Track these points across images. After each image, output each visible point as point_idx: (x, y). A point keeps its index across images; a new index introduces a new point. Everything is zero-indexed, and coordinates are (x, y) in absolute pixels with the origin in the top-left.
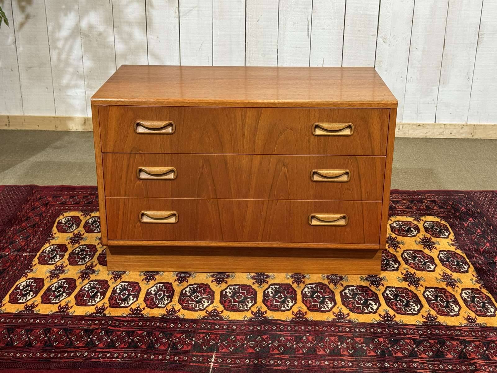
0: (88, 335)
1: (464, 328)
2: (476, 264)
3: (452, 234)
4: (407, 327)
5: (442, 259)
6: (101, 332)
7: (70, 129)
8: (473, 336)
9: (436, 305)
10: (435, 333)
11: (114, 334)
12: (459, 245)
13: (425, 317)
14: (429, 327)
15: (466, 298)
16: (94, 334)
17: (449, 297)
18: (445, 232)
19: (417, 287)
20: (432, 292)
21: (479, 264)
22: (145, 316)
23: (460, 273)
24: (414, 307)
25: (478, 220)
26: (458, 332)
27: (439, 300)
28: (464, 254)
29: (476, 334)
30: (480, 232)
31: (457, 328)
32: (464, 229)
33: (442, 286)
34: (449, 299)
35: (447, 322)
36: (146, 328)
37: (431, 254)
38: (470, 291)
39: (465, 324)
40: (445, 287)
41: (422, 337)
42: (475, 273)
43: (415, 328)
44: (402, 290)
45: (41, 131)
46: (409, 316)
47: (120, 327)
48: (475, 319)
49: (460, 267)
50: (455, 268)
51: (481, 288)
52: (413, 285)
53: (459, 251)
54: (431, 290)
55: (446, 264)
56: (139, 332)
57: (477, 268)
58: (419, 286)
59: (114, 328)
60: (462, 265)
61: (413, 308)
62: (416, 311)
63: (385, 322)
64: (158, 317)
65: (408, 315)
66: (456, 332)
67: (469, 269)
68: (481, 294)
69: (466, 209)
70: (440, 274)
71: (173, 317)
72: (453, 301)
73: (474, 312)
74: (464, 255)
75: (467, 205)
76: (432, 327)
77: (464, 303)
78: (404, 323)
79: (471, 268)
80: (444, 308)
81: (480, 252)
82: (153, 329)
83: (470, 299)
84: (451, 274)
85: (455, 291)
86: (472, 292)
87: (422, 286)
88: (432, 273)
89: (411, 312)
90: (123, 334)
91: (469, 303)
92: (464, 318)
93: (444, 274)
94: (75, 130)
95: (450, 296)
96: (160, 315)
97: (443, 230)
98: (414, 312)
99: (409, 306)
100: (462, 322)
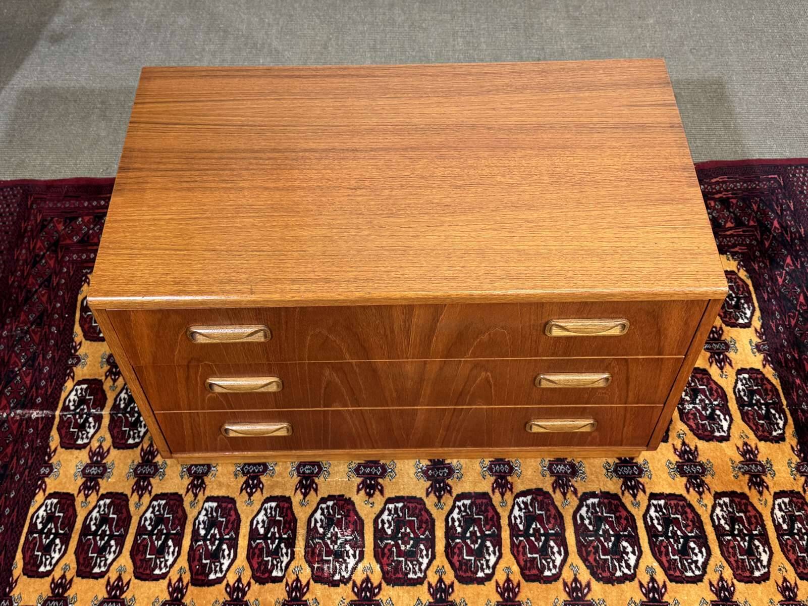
2: (797, 412)
3: (757, 313)
5: (740, 395)
12: (769, 351)
13: (713, 585)
15: (781, 521)
17: (753, 520)
18: (746, 306)
19: (700, 493)
20: (725, 509)
21: (803, 411)
23: (771, 441)
24: (696, 555)
27: (736, 532)
28: (778, 380)
33: (741, 488)
34: (753, 527)
35: (751, 601)
37: (722, 382)
38: (787, 500)
40: (746, 490)
42: (794, 442)
44: (676, 502)
46: (689, 585)
48: (796, 590)
49: (771, 424)
50: (762, 425)
51: (805, 491)
52: (694, 490)
53: (769, 372)
54: (724, 502)
55: (747, 413)
57: (799, 426)
58: (703, 491)
60: (774, 415)
61: (695, 558)
62: (699, 570)
65: (688, 582)
67: (786, 427)
68: (806, 507)
70: (738, 448)
72: (760, 534)
74: (776, 382)
77: (778, 538)
79: (790, 427)
80: (746, 557)
83: (788, 525)
84: (757, 448)
85: (763, 502)
86: (790, 502)
87: (709, 489)
88: (724, 444)
89: (693, 572)
91: (786, 537)
92: (778, 585)
93: (745, 448)
95: (755, 517)
97: (743, 301)
98: (697, 573)
99: (689, 555)
100: (774, 598)
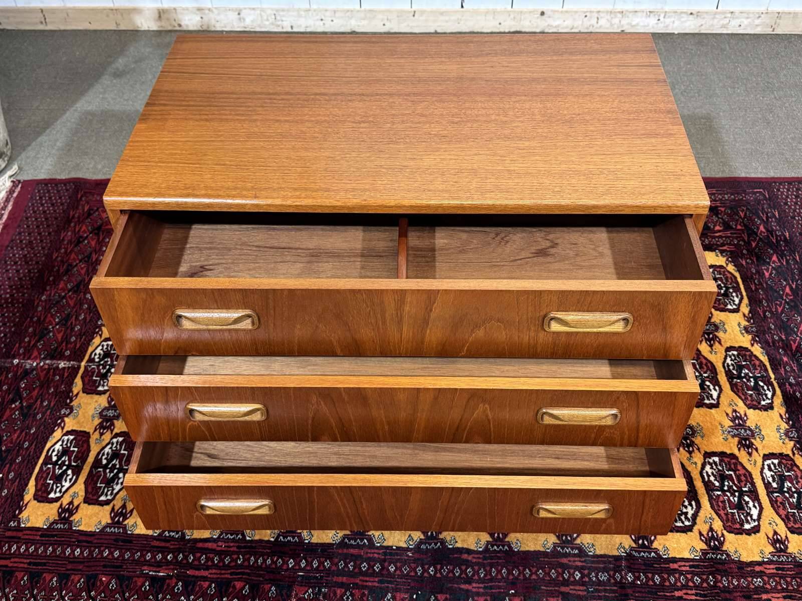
0: (156, 591)
1: (768, 566)
2: (785, 385)
3: (746, 301)
4: (675, 566)
5: (729, 369)
6: (176, 584)
7: (138, 27)
8: (783, 590)
9: (721, 502)
10: (721, 586)
11: (198, 589)
12: (757, 332)
13: (703, 535)
14: (712, 566)
15: (770, 480)
16: (166, 590)
17: (743, 478)
18: (734, 294)
19: (690, 453)
20: (714, 467)
21: (790, 384)
22: (248, 538)
23: (760, 409)
24: (686, 507)
25: (787, 261)
26: (758, 582)
27: (726, 488)
28: (766, 357)
29: (788, 584)
30: (790, 293)
31: (757, 568)
32: (765, 285)
33: (731, 449)
34: (743, 484)
35: (741, 551)
36: (249, 574)
37: (712, 358)
38: (776, 461)
39: (769, 556)
40: (736, 452)
41: (701, 595)
42: (783, 411)
43: (688, 568)
45: (95, 31)
46: (678, 534)
47: (207, 568)
48: (786, 543)
49: (759, 394)
50: (751, 395)
51: (794, 454)
52: (684, 449)
53: (757, 350)
54: (714, 461)
55: (736, 384)
56: (238, 585)
57: (787, 397)
58: (693, 450)
59: (197, 573)
60: (763, 387)
61: (685, 510)
62: (689, 520)
63: (639, 552)
64: (269, 541)
65: (677, 531)
66: (755, 580)
67: (775, 398)
68: (795, 468)
69: (768, 230)
70: (727, 415)
71: (293, 538)
72: (750, 491)
73: (782, 519)
74: (765, 359)
75: (767, 218)
76: (717, 570)
77: (768, 495)
78: (670, 556)
79: (778, 398)
80: (735, 511)
81: (791, 350)
82: (260, 576)
83: (777, 484)
84: (745, 415)
85: (752, 462)
86: (779, 464)
87: (699, 449)
88: (713, 411)
89: (683, 523)
90: (211, 590)
91: (776, 495)
92: (768, 538)
93: (734, 414)
94: (147, 29)
95: (745, 475)
96: (273, 535)
97: (731, 290)
98: (687, 523)
100: (764, 549)
